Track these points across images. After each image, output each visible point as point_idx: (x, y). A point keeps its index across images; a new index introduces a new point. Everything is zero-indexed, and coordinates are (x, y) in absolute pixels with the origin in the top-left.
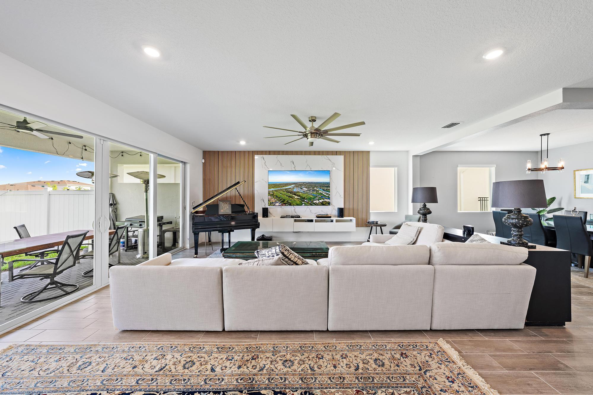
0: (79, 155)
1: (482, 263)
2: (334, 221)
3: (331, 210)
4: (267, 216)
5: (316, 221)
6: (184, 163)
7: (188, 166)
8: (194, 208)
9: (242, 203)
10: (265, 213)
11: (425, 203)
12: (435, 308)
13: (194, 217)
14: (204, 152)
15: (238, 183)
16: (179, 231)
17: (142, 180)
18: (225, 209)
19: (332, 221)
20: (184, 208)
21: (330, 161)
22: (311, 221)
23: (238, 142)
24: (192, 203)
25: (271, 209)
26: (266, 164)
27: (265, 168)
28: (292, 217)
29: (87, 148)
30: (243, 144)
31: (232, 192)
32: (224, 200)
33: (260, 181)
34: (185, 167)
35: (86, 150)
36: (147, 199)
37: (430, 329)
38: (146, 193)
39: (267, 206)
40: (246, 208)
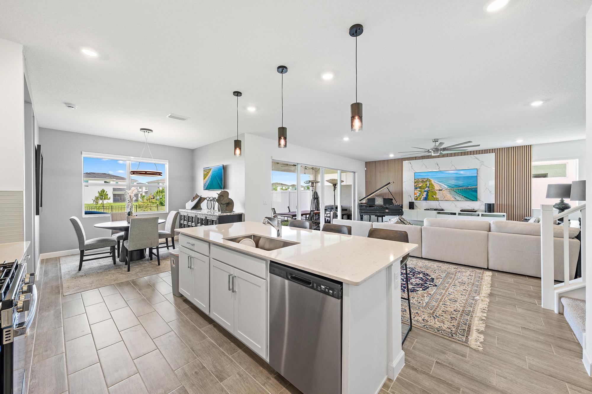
0: (304, 172)
1: (528, 234)
2: (480, 215)
3: (479, 205)
4: (413, 208)
5: (459, 214)
6: (354, 172)
7: (356, 174)
8: (360, 201)
9: (392, 198)
10: (412, 206)
11: (562, 199)
12: (489, 256)
13: (361, 206)
14: (366, 163)
15: (389, 183)
16: (351, 215)
17: (332, 184)
18: (379, 202)
19: (478, 215)
20: (354, 201)
21: (478, 159)
22: (455, 214)
23: (389, 155)
24: (359, 197)
25: (416, 203)
26: (413, 167)
27: (411, 170)
28: (435, 210)
29: (306, 168)
30: (392, 156)
31: (385, 190)
32: (378, 196)
33: (407, 181)
34: (354, 175)
35: (306, 169)
36: (334, 195)
37: (488, 268)
38: (334, 191)
39: (413, 201)
40: (394, 201)
